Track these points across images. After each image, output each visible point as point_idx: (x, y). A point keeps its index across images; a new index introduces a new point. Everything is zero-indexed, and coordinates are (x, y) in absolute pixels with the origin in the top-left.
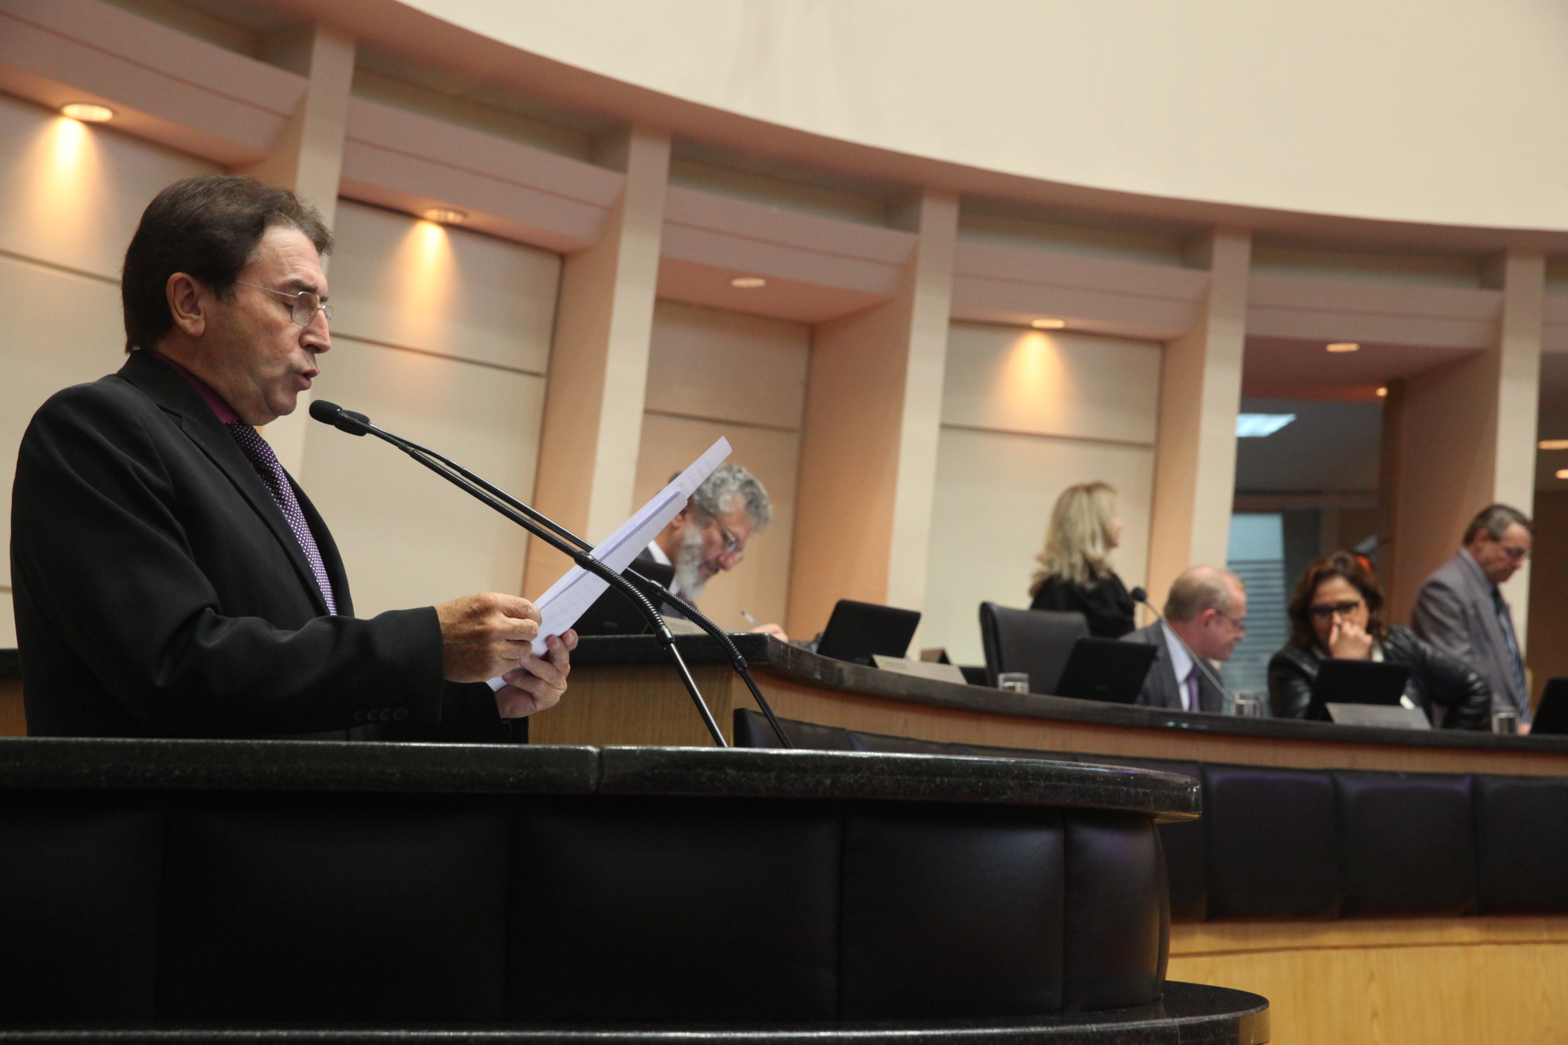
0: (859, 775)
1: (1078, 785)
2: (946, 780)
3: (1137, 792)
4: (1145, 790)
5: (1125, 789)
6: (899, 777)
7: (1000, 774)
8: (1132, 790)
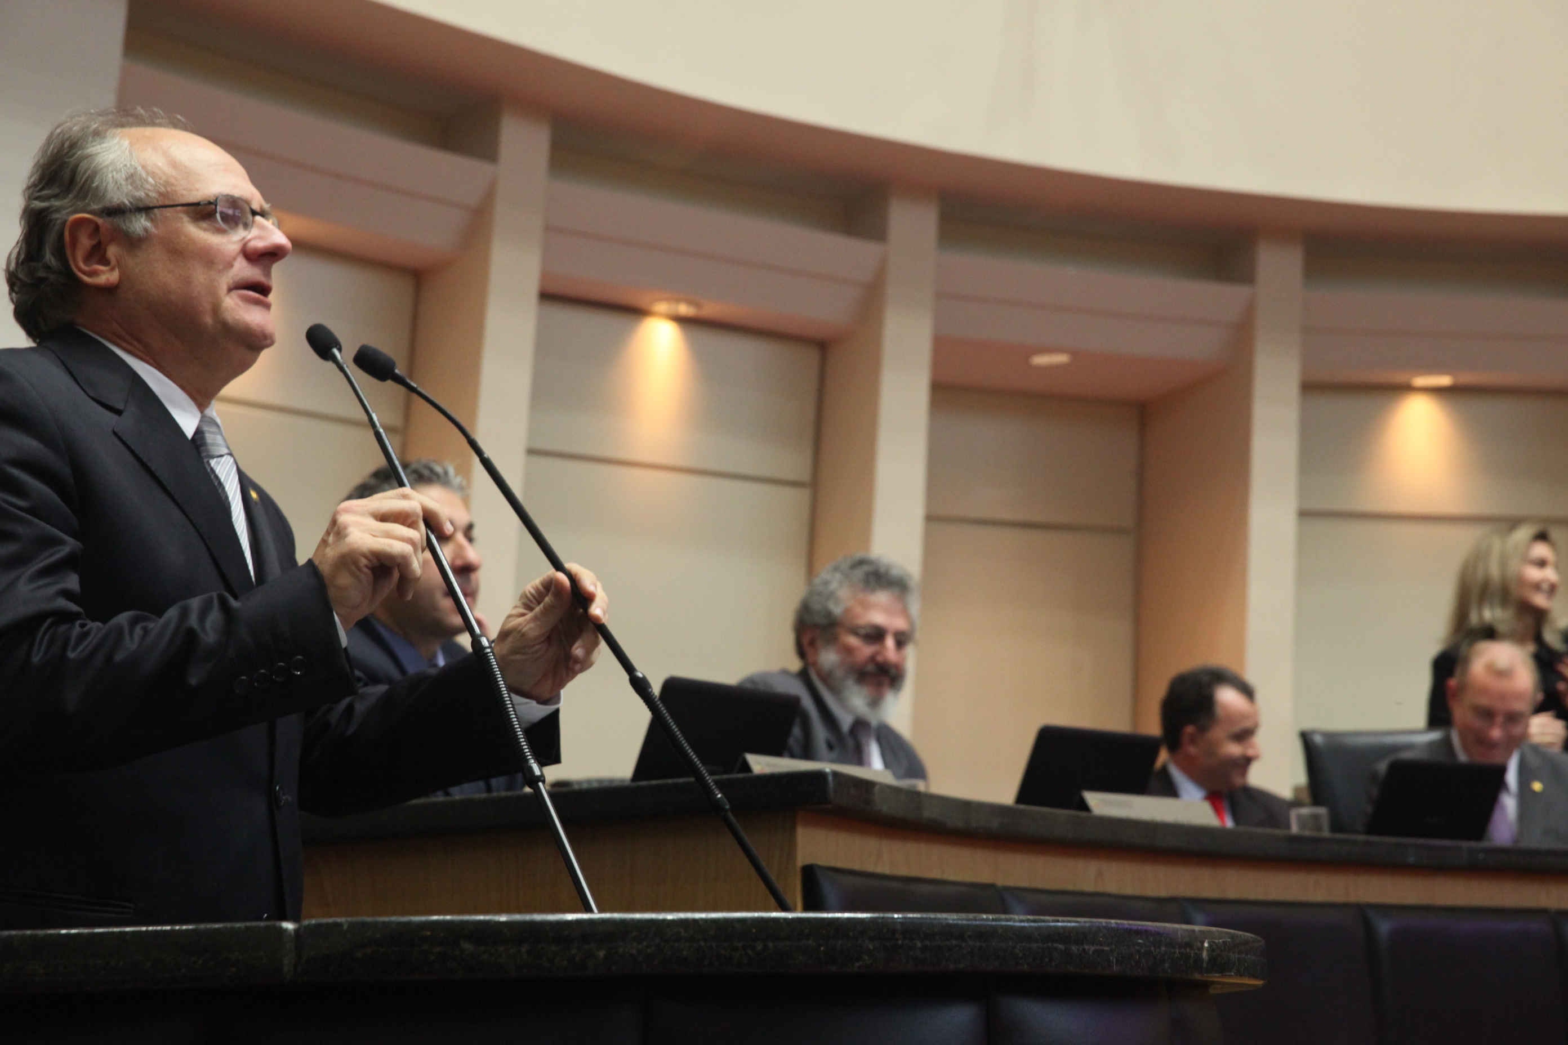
0: (645, 943)
1: (978, 944)
2: (771, 945)
3: (1084, 950)
4: (1099, 947)
5: (1061, 946)
6: (702, 944)
7: (851, 934)
8: (1074, 948)
